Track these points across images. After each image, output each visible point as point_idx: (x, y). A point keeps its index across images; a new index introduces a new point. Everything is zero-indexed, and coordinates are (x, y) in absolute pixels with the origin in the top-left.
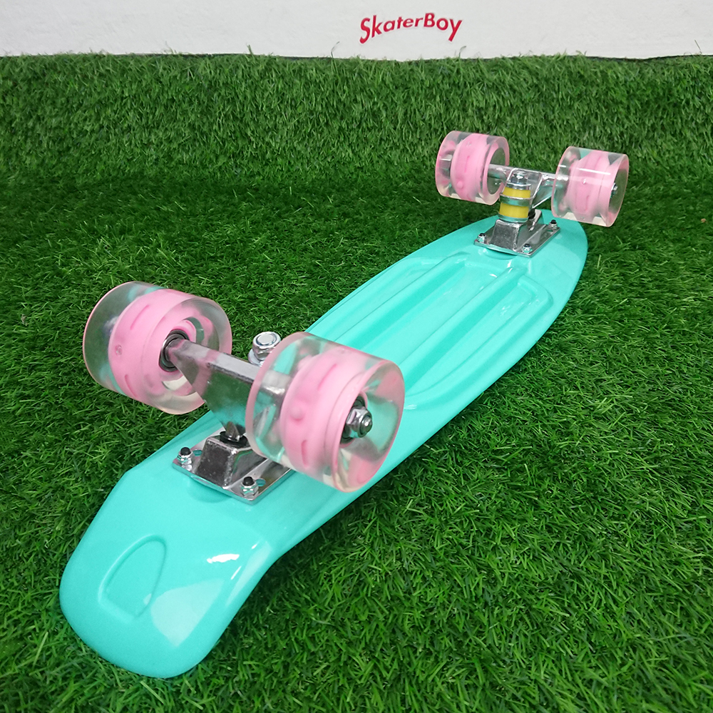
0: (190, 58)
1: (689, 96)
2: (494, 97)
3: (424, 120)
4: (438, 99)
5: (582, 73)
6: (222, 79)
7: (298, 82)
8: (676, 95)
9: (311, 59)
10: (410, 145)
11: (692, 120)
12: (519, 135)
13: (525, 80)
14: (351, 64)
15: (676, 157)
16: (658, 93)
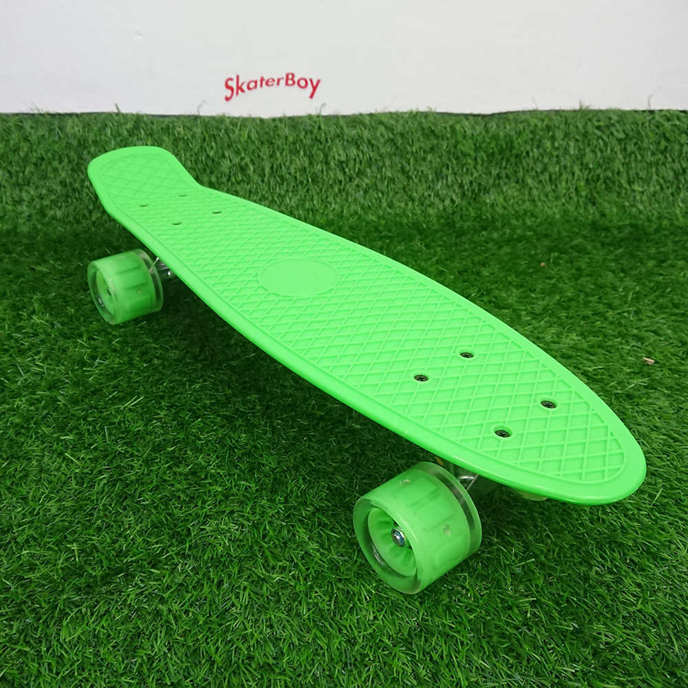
0: (57, 117)
1: (528, 148)
2: (353, 151)
3: (290, 173)
4: (302, 153)
5: (433, 128)
6: (91, 137)
7: (166, 138)
8: (517, 147)
9: (178, 117)
10: (278, 197)
11: (532, 168)
12: (379, 185)
13: (381, 135)
14: (217, 122)
15: (520, 202)
16: (502, 146)
